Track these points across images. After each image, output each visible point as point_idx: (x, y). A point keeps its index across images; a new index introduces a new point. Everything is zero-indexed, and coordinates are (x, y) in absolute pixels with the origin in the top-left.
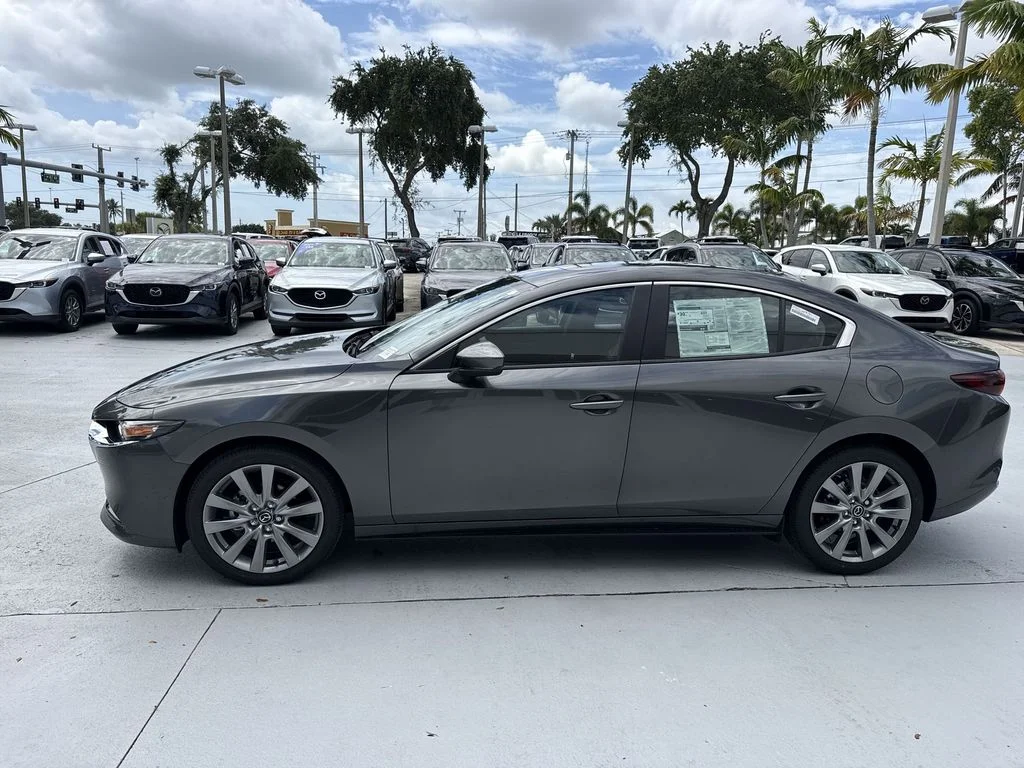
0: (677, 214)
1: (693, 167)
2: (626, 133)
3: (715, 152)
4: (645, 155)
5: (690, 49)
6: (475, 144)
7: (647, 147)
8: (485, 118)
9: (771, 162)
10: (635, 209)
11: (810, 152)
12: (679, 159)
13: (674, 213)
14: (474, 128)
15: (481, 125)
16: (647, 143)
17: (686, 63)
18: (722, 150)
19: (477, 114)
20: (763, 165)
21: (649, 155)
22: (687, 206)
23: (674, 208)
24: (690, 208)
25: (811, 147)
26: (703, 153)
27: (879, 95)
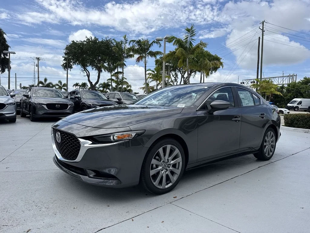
0: (75, 87)
1: (87, 72)
2: (65, 60)
3: (93, 69)
4: (71, 67)
5: (87, 37)
6: (5, 58)
7: (71, 65)
8: (9, 49)
9: (113, 73)
10: (61, 84)
12: (83, 70)
13: (74, 86)
14: (5, 52)
15: (8, 51)
16: (72, 64)
17: (85, 41)
18: (95, 68)
19: (7, 47)
20: (111, 74)
21: (72, 68)
22: (79, 84)
23: (74, 85)
24: (79, 85)
25: (123, 70)
26: (89, 68)
27: (146, 57)
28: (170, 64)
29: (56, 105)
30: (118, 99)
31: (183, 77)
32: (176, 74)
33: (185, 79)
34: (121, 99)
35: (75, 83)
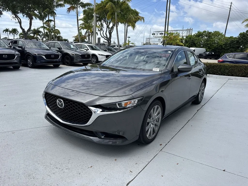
0: (6, 32)
1: (19, 19)
3: (24, 16)
7: (1, 11)
9: (45, 21)
11: (54, 19)
12: (14, 16)
13: (4, 32)
18: (25, 15)
20: (43, 21)
21: (2, 14)
22: (9, 30)
23: (4, 31)
24: (10, 31)
25: (54, 18)
26: (20, 15)
27: (77, 8)
28: (97, 15)
29: (4, 56)
30: (58, 48)
31: (108, 27)
32: (101, 24)
33: (110, 29)
34: (61, 49)
35: (5, 29)
